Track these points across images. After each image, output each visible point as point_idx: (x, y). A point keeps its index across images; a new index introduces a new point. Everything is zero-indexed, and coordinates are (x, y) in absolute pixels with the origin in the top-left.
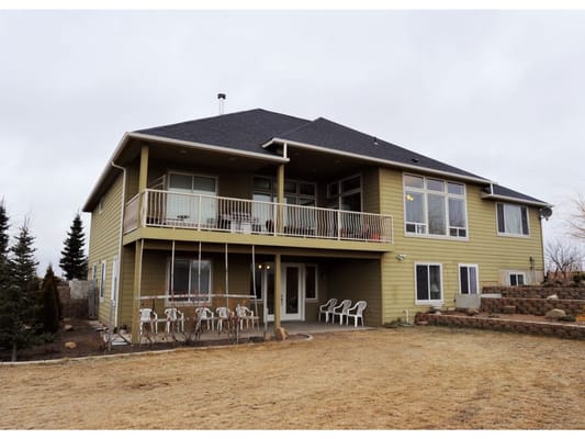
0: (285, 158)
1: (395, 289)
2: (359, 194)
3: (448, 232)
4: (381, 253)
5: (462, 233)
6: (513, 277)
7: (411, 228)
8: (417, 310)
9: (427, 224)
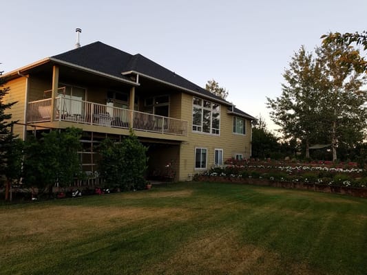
0: (137, 83)
1: (186, 161)
2: (168, 106)
3: (211, 131)
4: (180, 142)
5: (217, 132)
6: (237, 156)
7: (194, 128)
8: (195, 173)
9: (202, 127)
